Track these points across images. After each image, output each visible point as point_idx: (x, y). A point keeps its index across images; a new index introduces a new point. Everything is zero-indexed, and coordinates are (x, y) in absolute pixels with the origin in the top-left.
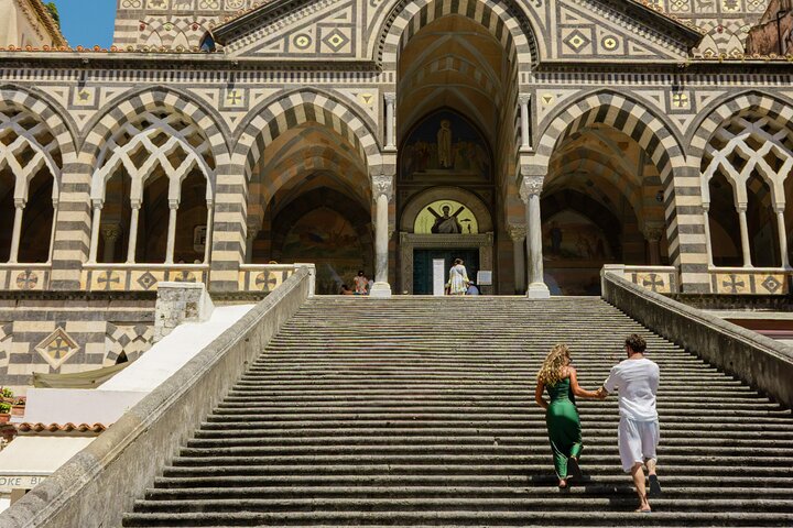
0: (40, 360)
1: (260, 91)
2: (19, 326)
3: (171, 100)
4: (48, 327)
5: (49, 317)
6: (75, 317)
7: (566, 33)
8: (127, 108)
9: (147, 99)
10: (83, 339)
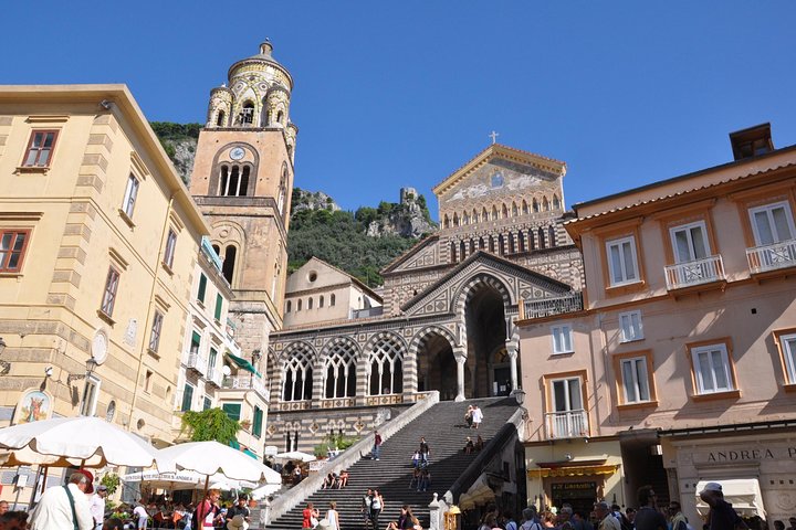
0: (354, 430)
1: (417, 329)
2: (348, 419)
3: (388, 335)
4: (355, 419)
5: (356, 416)
6: (364, 415)
7: (522, 291)
8: (375, 340)
9: (381, 336)
10: (367, 422)
